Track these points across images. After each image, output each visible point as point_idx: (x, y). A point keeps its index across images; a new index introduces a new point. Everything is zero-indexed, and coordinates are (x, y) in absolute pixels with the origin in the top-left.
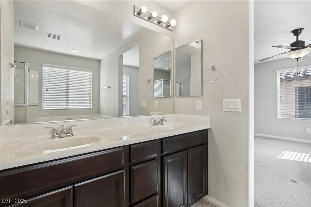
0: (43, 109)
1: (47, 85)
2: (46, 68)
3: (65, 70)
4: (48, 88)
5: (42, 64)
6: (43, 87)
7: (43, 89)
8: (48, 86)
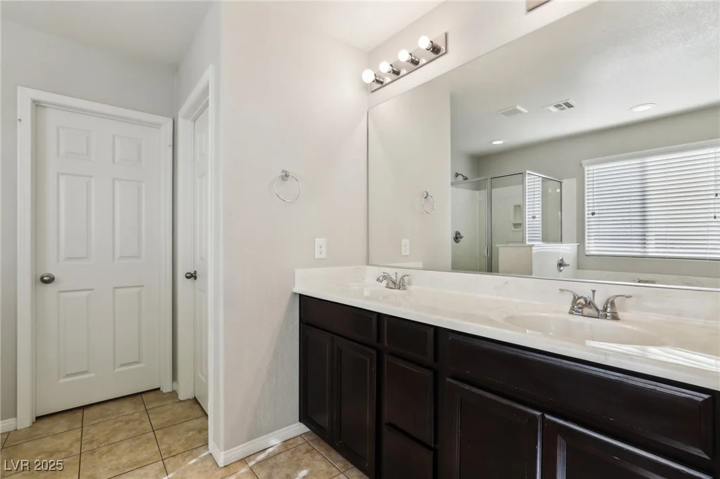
0: (587, 253)
1: (593, 203)
2: (591, 168)
3: (633, 162)
4: (595, 208)
5: (582, 161)
6: (586, 209)
7: (587, 212)
8: (596, 205)
